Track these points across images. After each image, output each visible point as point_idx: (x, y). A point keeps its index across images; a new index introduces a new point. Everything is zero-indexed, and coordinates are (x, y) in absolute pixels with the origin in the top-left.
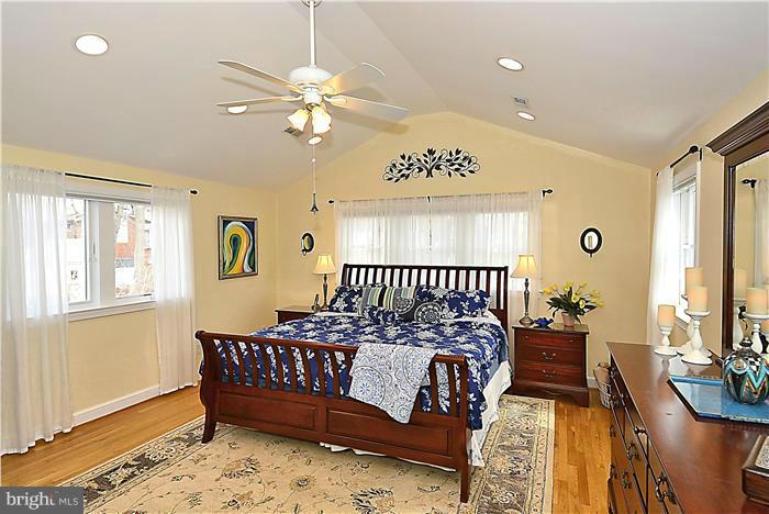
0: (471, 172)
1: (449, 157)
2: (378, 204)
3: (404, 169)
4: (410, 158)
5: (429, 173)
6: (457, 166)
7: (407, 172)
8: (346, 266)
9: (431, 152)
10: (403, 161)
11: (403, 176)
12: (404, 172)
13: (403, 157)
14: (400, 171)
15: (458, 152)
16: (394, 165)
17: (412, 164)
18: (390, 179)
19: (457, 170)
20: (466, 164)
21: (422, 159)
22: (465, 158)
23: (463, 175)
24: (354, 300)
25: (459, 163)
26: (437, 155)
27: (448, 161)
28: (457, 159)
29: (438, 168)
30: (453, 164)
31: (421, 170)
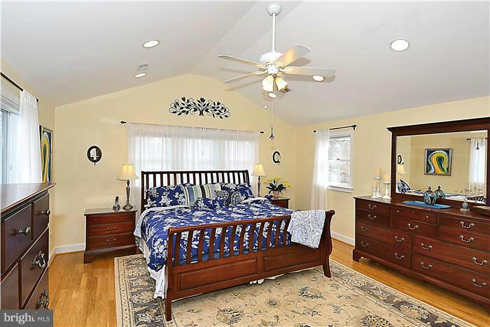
0: (226, 116)
1: (213, 105)
2: (166, 129)
3: (183, 107)
4: (188, 101)
5: (201, 113)
6: (218, 112)
7: (187, 110)
8: (143, 173)
9: (203, 100)
10: (183, 102)
11: (184, 111)
12: (184, 109)
13: (184, 99)
14: (182, 108)
15: (218, 104)
16: (177, 103)
17: (190, 105)
18: (175, 112)
19: (218, 114)
20: (223, 111)
21: (197, 103)
22: (222, 108)
23: (221, 117)
24: (176, 196)
25: (219, 110)
26: (206, 102)
27: (213, 107)
28: (218, 108)
29: (207, 111)
30: (215, 110)
31: (195, 110)
